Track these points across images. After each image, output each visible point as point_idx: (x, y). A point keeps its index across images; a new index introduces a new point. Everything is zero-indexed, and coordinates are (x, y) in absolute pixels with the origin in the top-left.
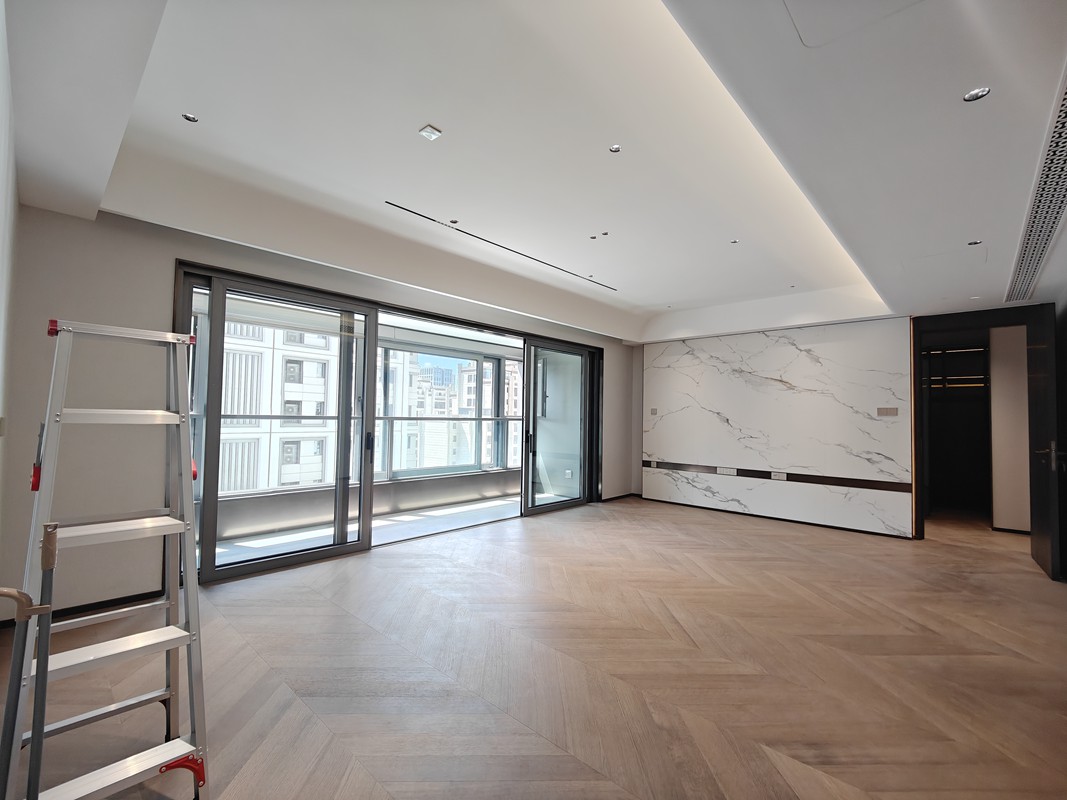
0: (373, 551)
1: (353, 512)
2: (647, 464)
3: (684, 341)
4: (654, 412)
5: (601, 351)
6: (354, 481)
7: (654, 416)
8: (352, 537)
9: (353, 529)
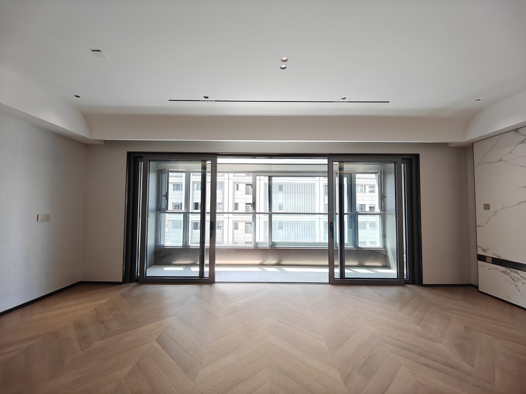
0: (216, 285)
1: (207, 262)
2: (482, 258)
3: (516, 130)
4: (487, 207)
5: (417, 156)
6: (207, 244)
7: (487, 211)
8: (206, 275)
9: (207, 269)
